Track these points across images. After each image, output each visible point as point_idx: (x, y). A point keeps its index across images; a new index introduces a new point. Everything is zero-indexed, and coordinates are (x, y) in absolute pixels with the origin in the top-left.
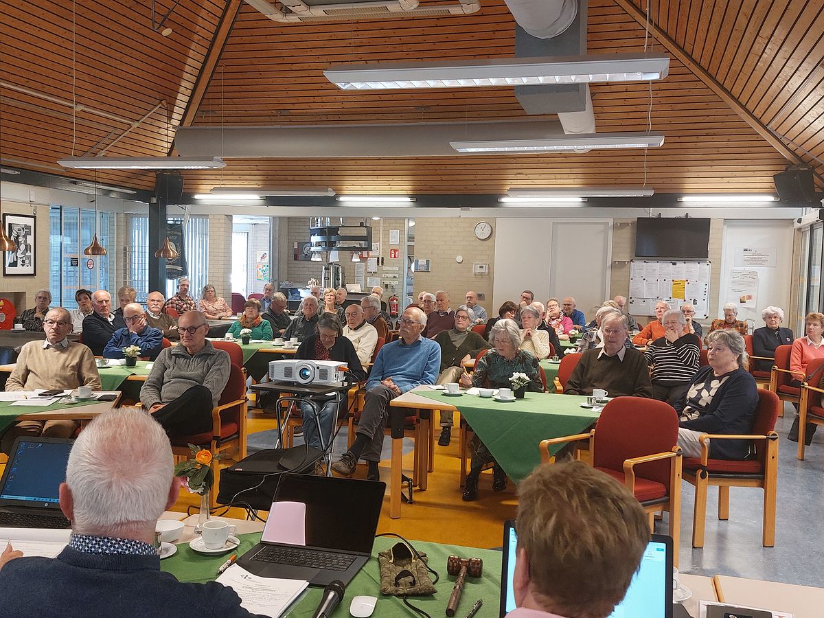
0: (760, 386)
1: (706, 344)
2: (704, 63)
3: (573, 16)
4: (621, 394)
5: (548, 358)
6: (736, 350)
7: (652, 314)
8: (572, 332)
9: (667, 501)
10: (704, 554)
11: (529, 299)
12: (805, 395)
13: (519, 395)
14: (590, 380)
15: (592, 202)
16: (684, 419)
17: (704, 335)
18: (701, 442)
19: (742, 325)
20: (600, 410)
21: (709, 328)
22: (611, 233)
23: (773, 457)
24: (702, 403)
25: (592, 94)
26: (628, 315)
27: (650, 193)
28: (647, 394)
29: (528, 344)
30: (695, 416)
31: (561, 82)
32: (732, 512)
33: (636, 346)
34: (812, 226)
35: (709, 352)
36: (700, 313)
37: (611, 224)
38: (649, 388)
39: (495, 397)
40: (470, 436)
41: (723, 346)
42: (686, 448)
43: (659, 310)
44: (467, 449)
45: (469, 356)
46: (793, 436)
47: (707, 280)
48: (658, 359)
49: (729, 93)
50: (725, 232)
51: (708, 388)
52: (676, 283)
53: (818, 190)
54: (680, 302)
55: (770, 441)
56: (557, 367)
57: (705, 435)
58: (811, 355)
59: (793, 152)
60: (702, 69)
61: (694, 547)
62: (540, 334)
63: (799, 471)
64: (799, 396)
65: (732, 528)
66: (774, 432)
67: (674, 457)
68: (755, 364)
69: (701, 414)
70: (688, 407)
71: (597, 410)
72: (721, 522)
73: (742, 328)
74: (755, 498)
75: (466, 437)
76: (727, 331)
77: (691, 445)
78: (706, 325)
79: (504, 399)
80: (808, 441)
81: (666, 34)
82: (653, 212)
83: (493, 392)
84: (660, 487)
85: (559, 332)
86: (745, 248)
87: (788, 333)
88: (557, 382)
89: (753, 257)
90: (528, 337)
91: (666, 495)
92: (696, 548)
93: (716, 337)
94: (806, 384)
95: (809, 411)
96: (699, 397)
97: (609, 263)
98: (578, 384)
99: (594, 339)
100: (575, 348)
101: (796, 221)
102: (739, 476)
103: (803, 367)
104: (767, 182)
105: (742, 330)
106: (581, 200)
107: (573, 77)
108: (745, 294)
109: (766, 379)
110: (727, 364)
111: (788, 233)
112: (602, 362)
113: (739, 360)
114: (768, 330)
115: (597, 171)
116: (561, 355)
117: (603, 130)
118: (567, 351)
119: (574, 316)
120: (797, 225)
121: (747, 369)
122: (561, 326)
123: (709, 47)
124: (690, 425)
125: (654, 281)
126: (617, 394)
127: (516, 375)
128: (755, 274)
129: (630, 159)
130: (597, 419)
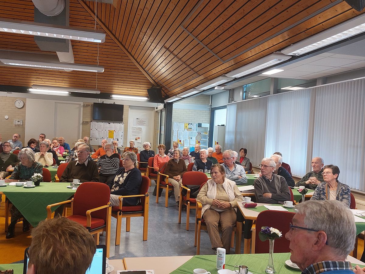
0: (143, 174)
1: (122, 157)
2: (120, 40)
3: (63, 8)
4: (86, 181)
5: (52, 165)
6: (134, 160)
7: (101, 145)
8: (64, 153)
9: (105, 227)
10: (120, 248)
11: (43, 138)
12: (159, 177)
13: (37, 184)
14: (72, 175)
15: (73, 94)
16: (113, 190)
17: (121, 153)
18: (119, 200)
19: (136, 149)
20: (76, 189)
21: (123, 151)
22: (82, 109)
23: (147, 203)
24: (120, 183)
25: (73, 46)
26: (90, 145)
27: (99, 92)
28: (97, 180)
29: (42, 159)
30: (117, 189)
31: (57, 37)
32: (132, 227)
33: (93, 159)
34: (161, 110)
35: (123, 161)
36: (120, 144)
37: (82, 105)
38: (98, 177)
39: (25, 186)
40: (11, 206)
41: (129, 158)
42: (113, 203)
43: (103, 143)
44: (9, 212)
45: (11, 166)
46: (155, 194)
47: (123, 131)
48: (102, 165)
49: (130, 53)
50: (129, 111)
51: (123, 176)
52: (110, 132)
53: (163, 97)
54: (112, 140)
55: (146, 197)
56: (56, 170)
57: (121, 196)
58: (161, 161)
59: (154, 81)
60: (119, 41)
61: (116, 245)
62: (48, 155)
63: (157, 208)
64: (156, 177)
65: (131, 234)
66: (147, 193)
67: (108, 207)
68: (141, 165)
69: (120, 188)
70: (115, 185)
71: (75, 189)
72: (127, 232)
73: (136, 150)
74: (140, 220)
75: (8, 206)
76: (130, 152)
77: (115, 201)
78: (122, 150)
79: (29, 186)
80: (160, 196)
81: (104, 24)
82: (100, 101)
83: (23, 183)
84: (102, 221)
85: (57, 153)
86: (137, 118)
87: (153, 152)
88: (56, 177)
89: (140, 122)
90: (42, 156)
91: (105, 224)
92: (117, 245)
93: (126, 155)
94: (159, 172)
95: (160, 183)
96: (119, 180)
97: (81, 122)
98: (66, 177)
99: (74, 157)
100: (65, 160)
101: (155, 108)
102: (134, 212)
103: (158, 166)
104: (145, 92)
105: (136, 151)
106: (68, 93)
107: (63, 36)
108: (137, 137)
109: (145, 171)
110: (130, 166)
111: (153, 113)
112: (77, 167)
113: (135, 164)
114: (146, 151)
115: (75, 80)
116: (59, 164)
117: (77, 62)
118: (62, 162)
119: (65, 146)
120: (156, 110)
121: (138, 168)
122: (59, 151)
123: (122, 33)
124: (115, 193)
125: (101, 131)
126: (84, 181)
127: (36, 175)
128: (141, 129)
129: (90, 76)
130: (75, 193)
